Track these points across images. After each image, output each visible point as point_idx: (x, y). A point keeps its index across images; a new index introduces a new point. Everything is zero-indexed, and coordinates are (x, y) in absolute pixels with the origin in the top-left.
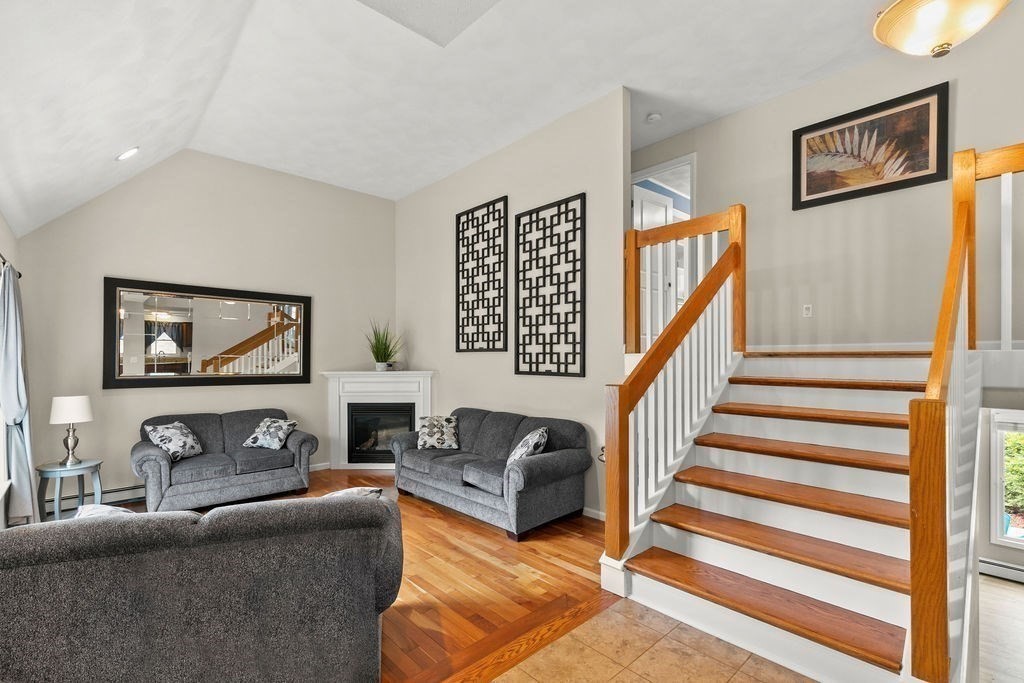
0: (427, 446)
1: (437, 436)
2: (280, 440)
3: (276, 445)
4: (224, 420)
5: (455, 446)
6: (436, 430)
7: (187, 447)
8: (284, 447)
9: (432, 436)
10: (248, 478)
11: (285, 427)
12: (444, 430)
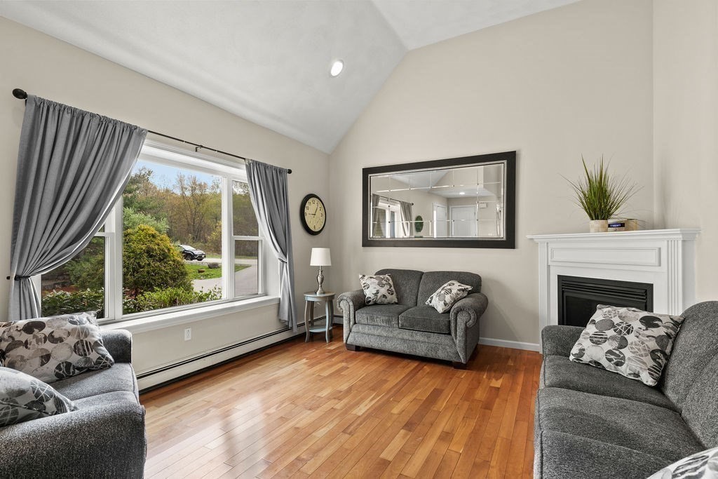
0: (585, 359)
1: (607, 346)
2: (445, 304)
3: (440, 308)
4: (423, 277)
5: (648, 379)
6: (610, 333)
7: (379, 295)
8: (447, 312)
9: (597, 343)
10: (406, 335)
11: (454, 291)
12: (631, 338)
